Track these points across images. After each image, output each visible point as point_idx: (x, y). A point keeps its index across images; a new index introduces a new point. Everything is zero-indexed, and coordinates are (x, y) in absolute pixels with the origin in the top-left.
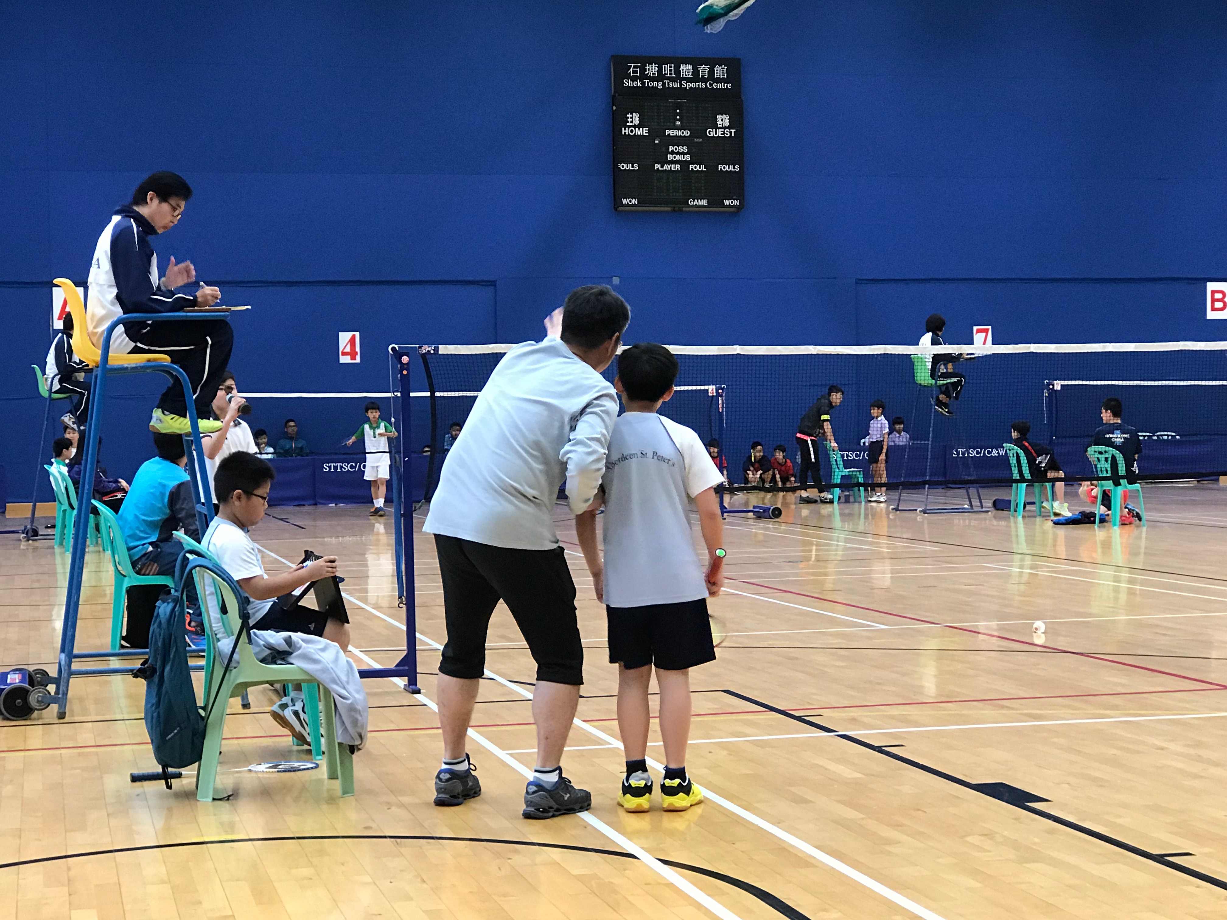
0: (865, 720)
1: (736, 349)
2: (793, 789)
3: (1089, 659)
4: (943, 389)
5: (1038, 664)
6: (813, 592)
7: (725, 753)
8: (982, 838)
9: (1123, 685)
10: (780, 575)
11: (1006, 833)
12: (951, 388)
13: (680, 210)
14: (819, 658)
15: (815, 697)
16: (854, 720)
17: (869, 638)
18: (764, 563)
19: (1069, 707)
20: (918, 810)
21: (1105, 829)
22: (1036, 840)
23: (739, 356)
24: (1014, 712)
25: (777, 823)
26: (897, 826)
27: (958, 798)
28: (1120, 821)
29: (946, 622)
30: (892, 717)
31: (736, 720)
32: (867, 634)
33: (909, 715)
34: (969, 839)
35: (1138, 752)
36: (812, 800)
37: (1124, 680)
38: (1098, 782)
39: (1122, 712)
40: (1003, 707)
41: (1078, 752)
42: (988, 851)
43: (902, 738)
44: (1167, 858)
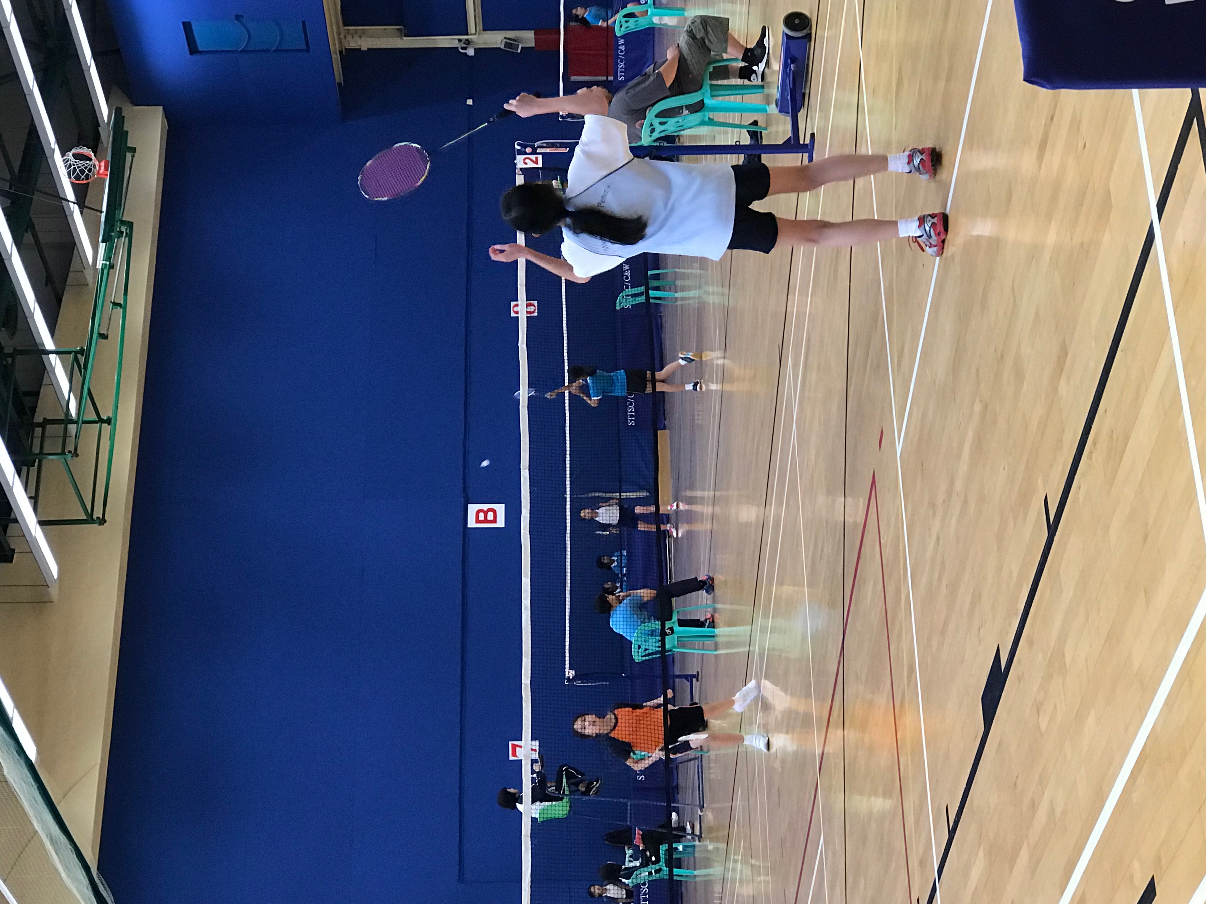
0: (921, 851)
3: (849, 621)
4: (573, 788)
5: (856, 673)
8: (1041, 713)
9: (875, 584)
11: (1035, 689)
12: (572, 781)
16: (922, 863)
17: (834, 852)
19: (899, 637)
20: (1015, 784)
21: (1025, 586)
22: (1041, 656)
24: (906, 693)
26: (1034, 806)
27: (1000, 745)
28: (1015, 574)
29: (815, 774)
30: (917, 822)
32: (830, 856)
33: (914, 803)
34: (1043, 727)
35: (943, 562)
37: (871, 584)
38: (976, 597)
39: (902, 584)
41: (946, 624)
42: (1055, 706)
43: (939, 809)
44: (1051, 521)
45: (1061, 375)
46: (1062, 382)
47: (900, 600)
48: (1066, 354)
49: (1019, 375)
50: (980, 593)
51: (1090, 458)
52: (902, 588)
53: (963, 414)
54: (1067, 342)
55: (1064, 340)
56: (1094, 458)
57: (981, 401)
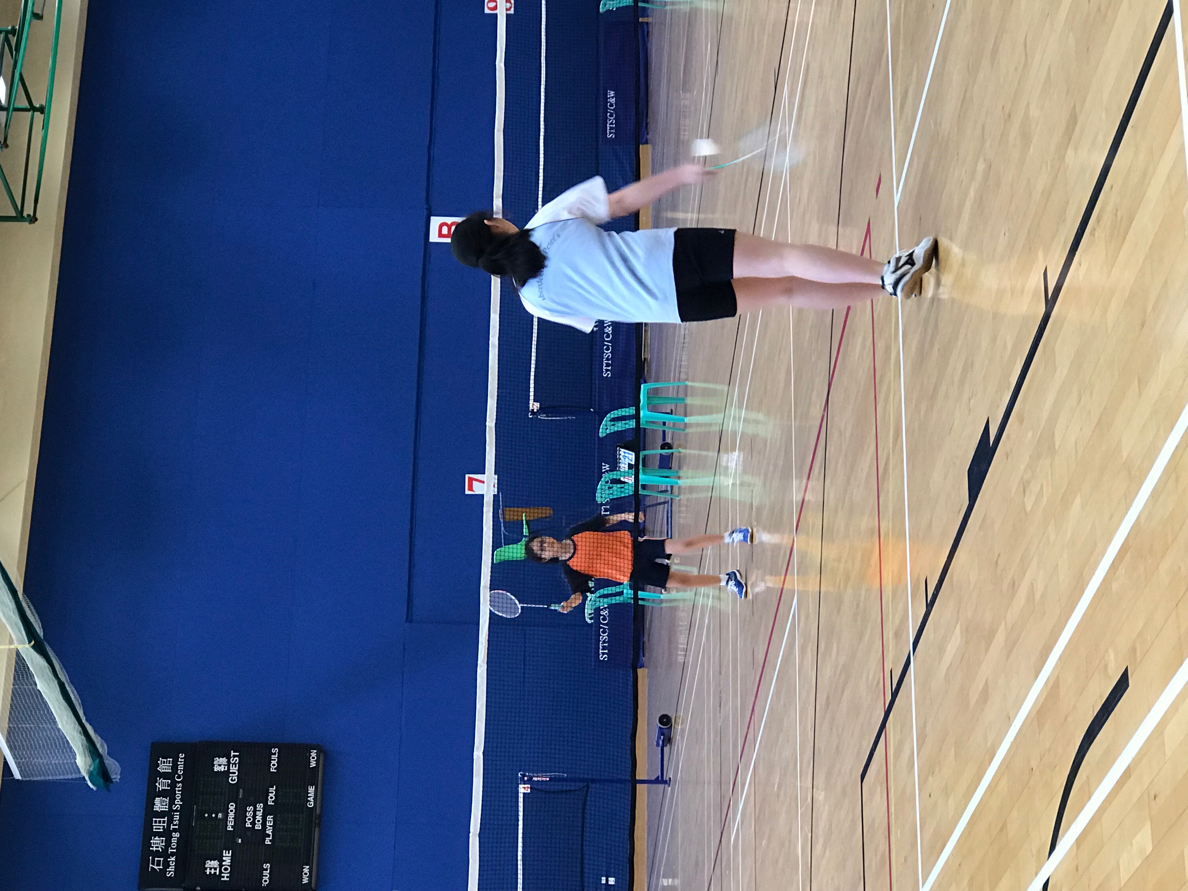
0: (897, 622)
1: (478, 757)
2: (973, 702)
3: (835, 376)
5: (840, 431)
6: (755, 678)
7: (931, 779)
8: (1027, 493)
9: (865, 339)
10: (735, 715)
11: (1022, 467)
13: (320, 817)
14: (827, 672)
15: (870, 678)
16: (897, 634)
17: (807, 617)
18: (721, 735)
19: (887, 394)
20: (996, 563)
21: (1019, 359)
22: (1030, 435)
23: (486, 753)
24: (891, 455)
25: (1009, 720)
26: (1014, 586)
27: (984, 520)
28: (1009, 346)
29: (792, 531)
30: (895, 591)
31: (895, 767)
32: (803, 618)
33: (892, 570)
34: (1029, 508)
36: (984, 681)
37: (859, 340)
38: (968, 366)
39: (893, 342)
40: (886, 469)
41: (936, 388)
42: (1042, 486)
43: (918, 580)
44: (1050, 295)
45: (1069, 143)
46: (1070, 152)
47: (890, 358)
48: (1075, 122)
49: (1026, 137)
50: (972, 362)
51: (1092, 234)
52: (893, 347)
53: (966, 171)
54: (1077, 110)
55: (1074, 107)
56: (1096, 234)
57: (985, 160)
